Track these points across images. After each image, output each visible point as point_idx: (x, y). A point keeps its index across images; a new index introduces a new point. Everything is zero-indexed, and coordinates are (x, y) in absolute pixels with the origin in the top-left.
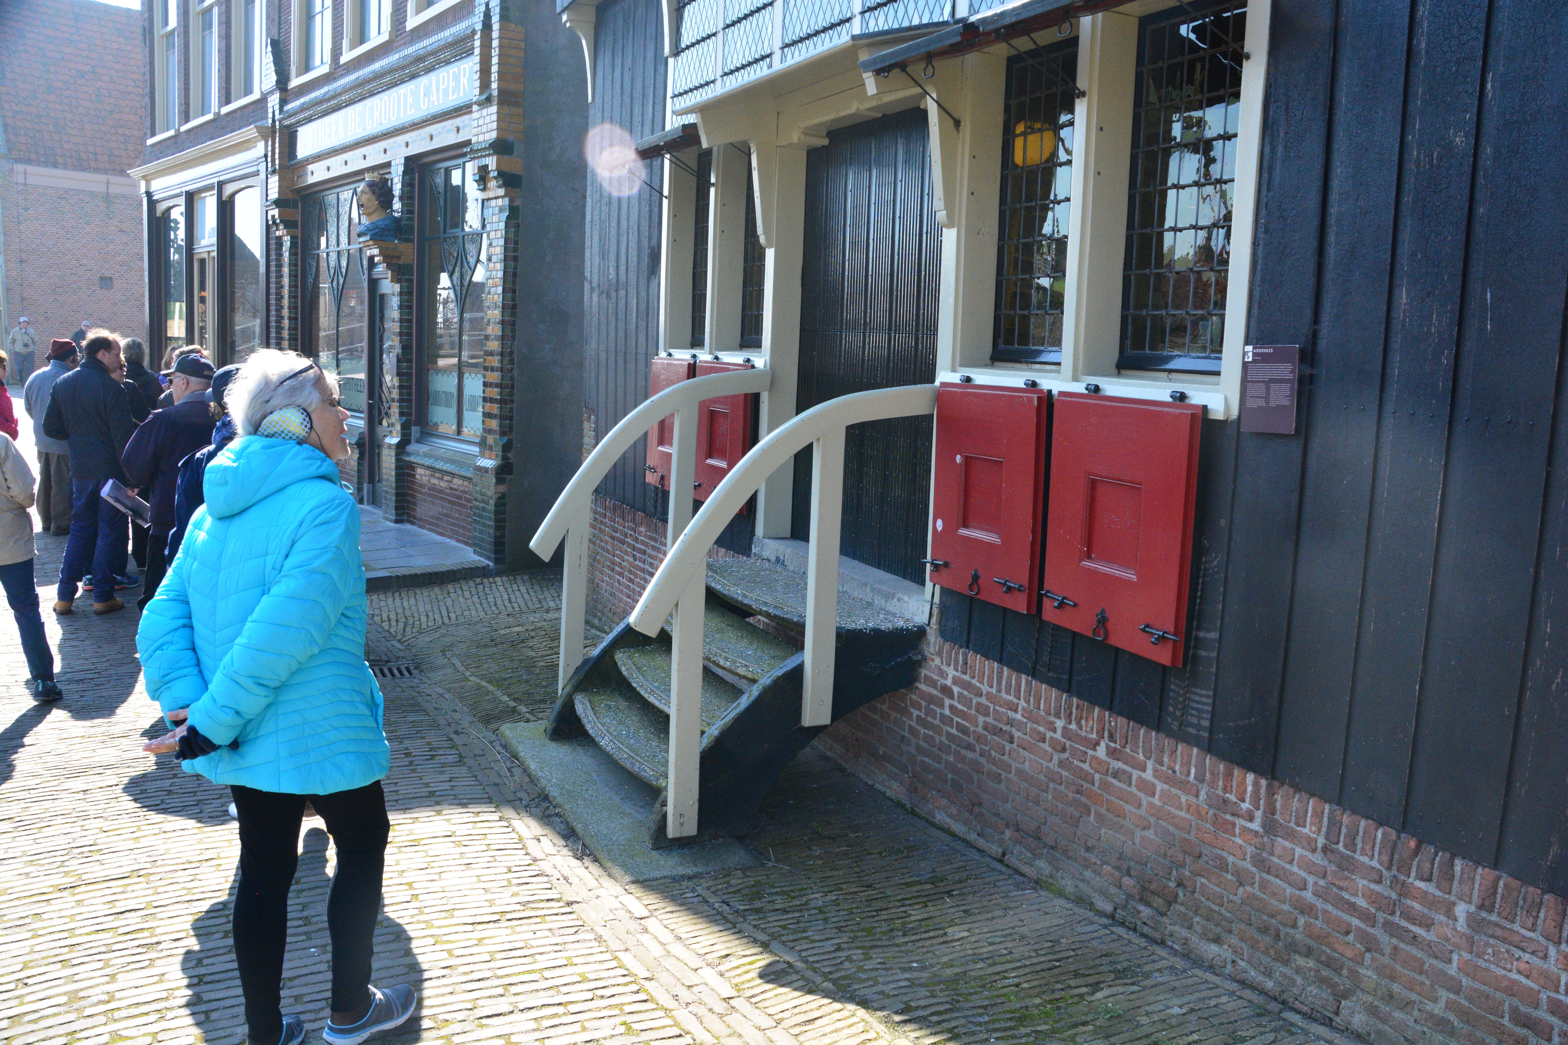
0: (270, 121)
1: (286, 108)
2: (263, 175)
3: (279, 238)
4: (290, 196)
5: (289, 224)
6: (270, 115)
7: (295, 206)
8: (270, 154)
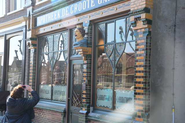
0: (28, 15)
1: (34, 11)
2: (24, 31)
3: (30, 49)
4: (35, 37)
5: (34, 45)
6: (28, 14)
7: (36, 40)
8: (28, 25)
